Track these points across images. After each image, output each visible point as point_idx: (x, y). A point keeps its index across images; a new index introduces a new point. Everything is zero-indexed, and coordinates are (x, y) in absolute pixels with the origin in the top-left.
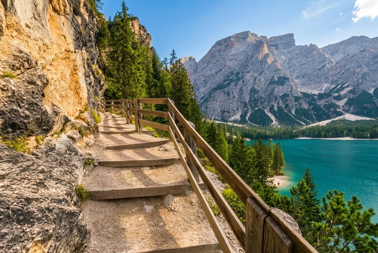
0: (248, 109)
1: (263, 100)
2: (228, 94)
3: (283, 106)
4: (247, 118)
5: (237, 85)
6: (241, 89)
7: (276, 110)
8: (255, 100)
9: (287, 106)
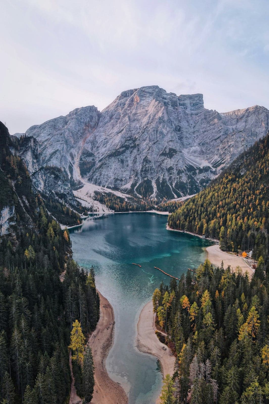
0: (138, 178)
1: (153, 171)
2: (122, 161)
3: (167, 178)
4: (135, 188)
5: (132, 153)
6: (136, 158)
7: (161, 182)
8: (145, 170)
9: (170, 178)
